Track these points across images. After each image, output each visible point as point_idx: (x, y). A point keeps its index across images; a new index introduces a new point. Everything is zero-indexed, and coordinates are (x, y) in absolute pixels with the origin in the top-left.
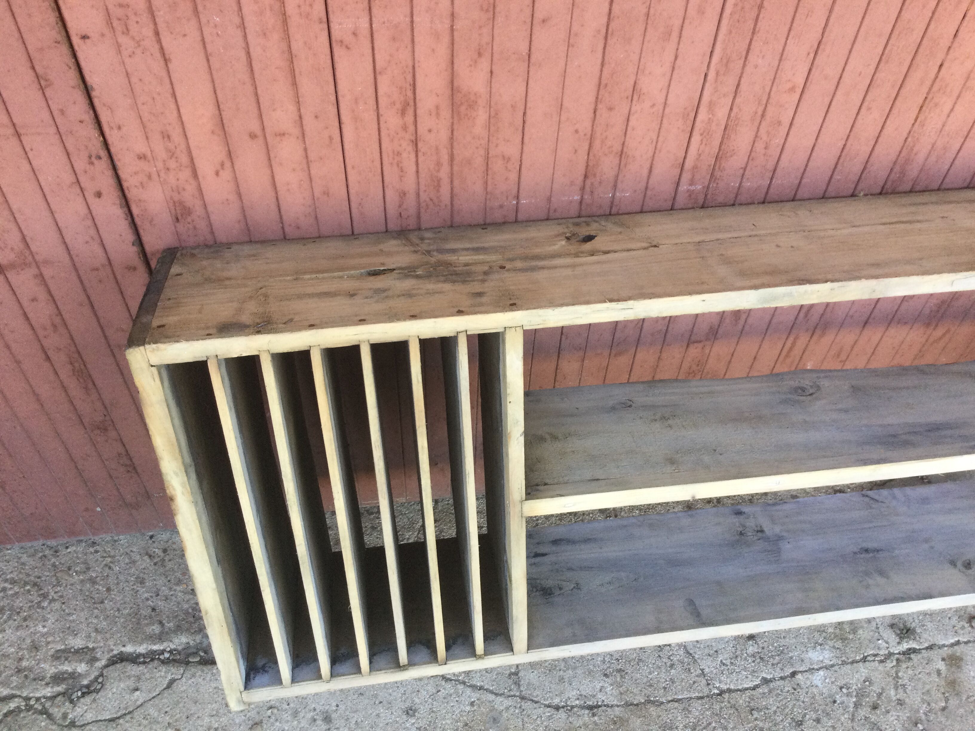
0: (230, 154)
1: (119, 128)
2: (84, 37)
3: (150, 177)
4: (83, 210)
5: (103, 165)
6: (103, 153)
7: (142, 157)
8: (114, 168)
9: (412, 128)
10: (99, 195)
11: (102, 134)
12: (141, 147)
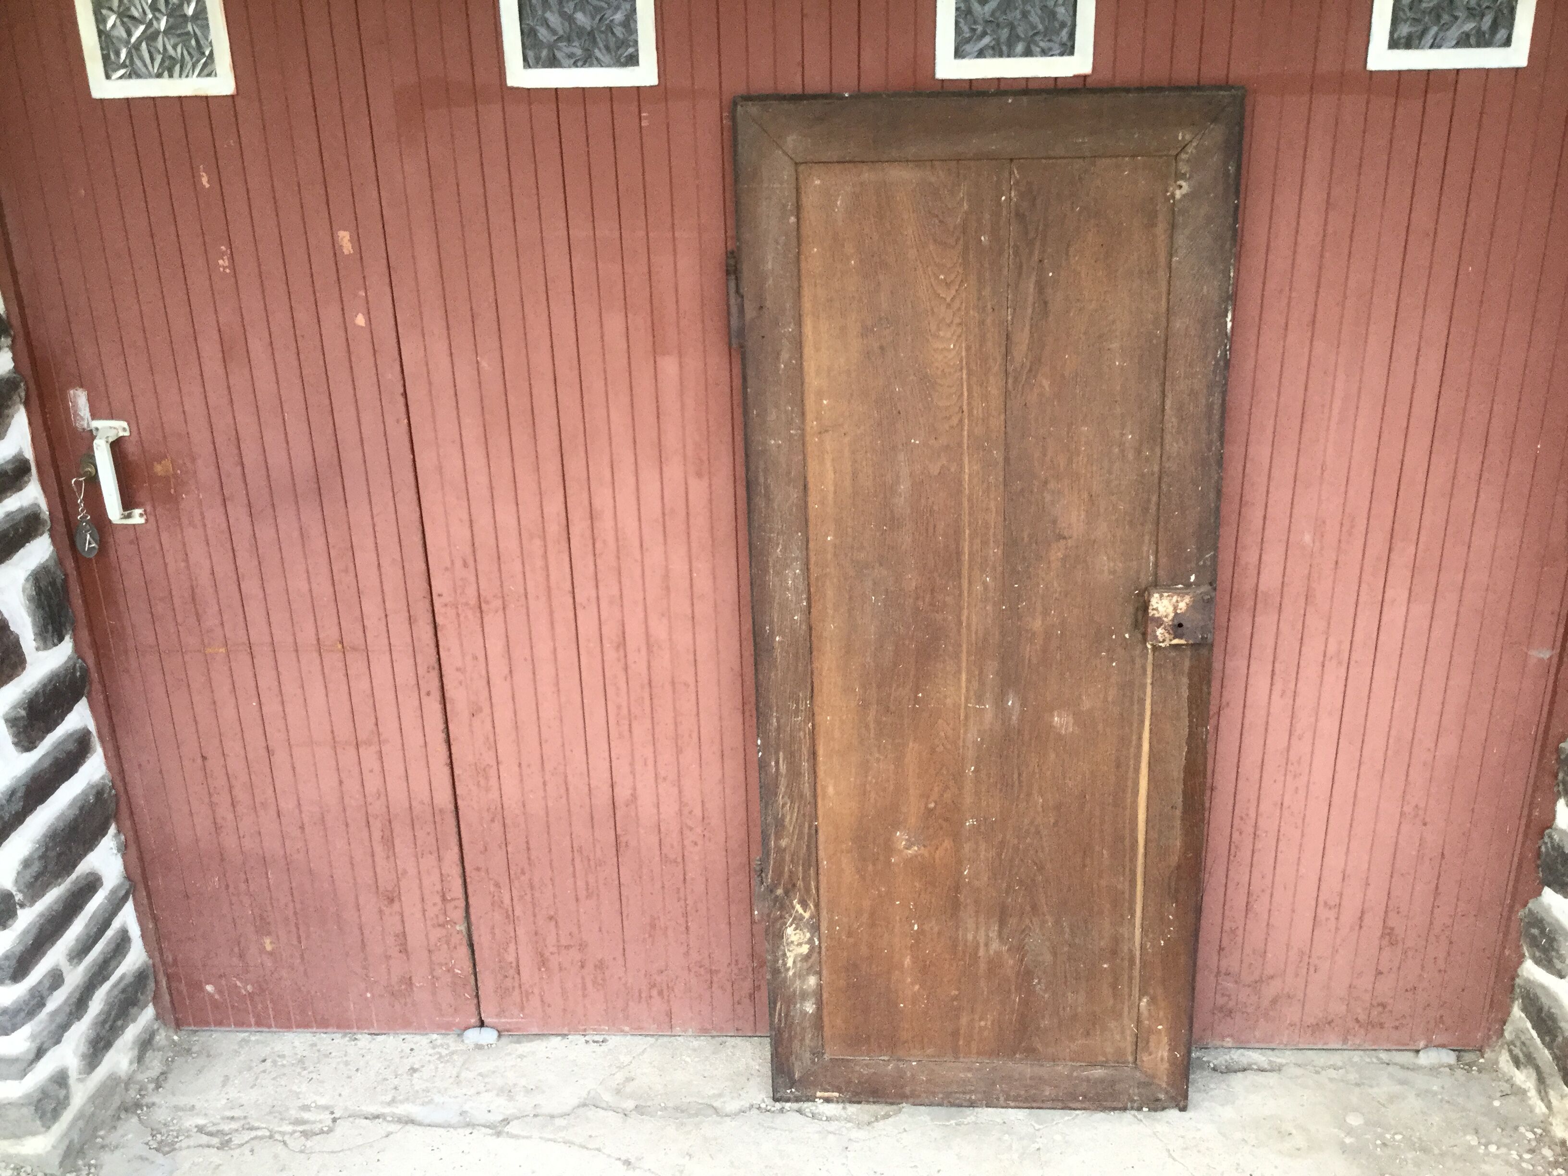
0: (511, 672)
1: (449, 650)
2: (439, 595)
3: (461, 683)
4: (417, 703)
5: (435, 674)
6: (437, 666)
7: (458, 669)
8: (441, 676)
9: (623, 661)
10: (428, 694)
11: (438, 653)
12: (459, 664)
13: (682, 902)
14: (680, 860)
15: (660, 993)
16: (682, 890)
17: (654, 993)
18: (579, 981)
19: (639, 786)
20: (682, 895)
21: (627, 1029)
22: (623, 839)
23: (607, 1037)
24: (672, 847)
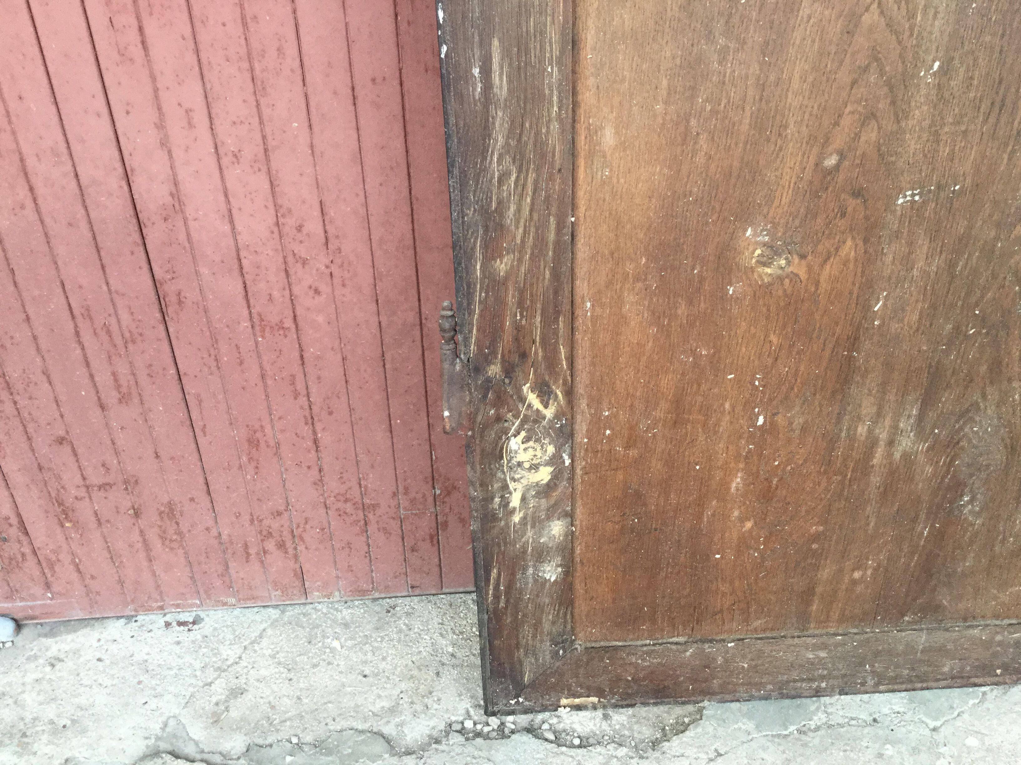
13: (303, 400)
14: (289, 323)
15: (281, 546)
16: (300, 377)
17: (270, 545)
18: (135, 537)
19: (183, 174)
20: (300, 386)
21: (233, 601)
22: (170, 289)
23: (202, 615)
24: (270, 298)
